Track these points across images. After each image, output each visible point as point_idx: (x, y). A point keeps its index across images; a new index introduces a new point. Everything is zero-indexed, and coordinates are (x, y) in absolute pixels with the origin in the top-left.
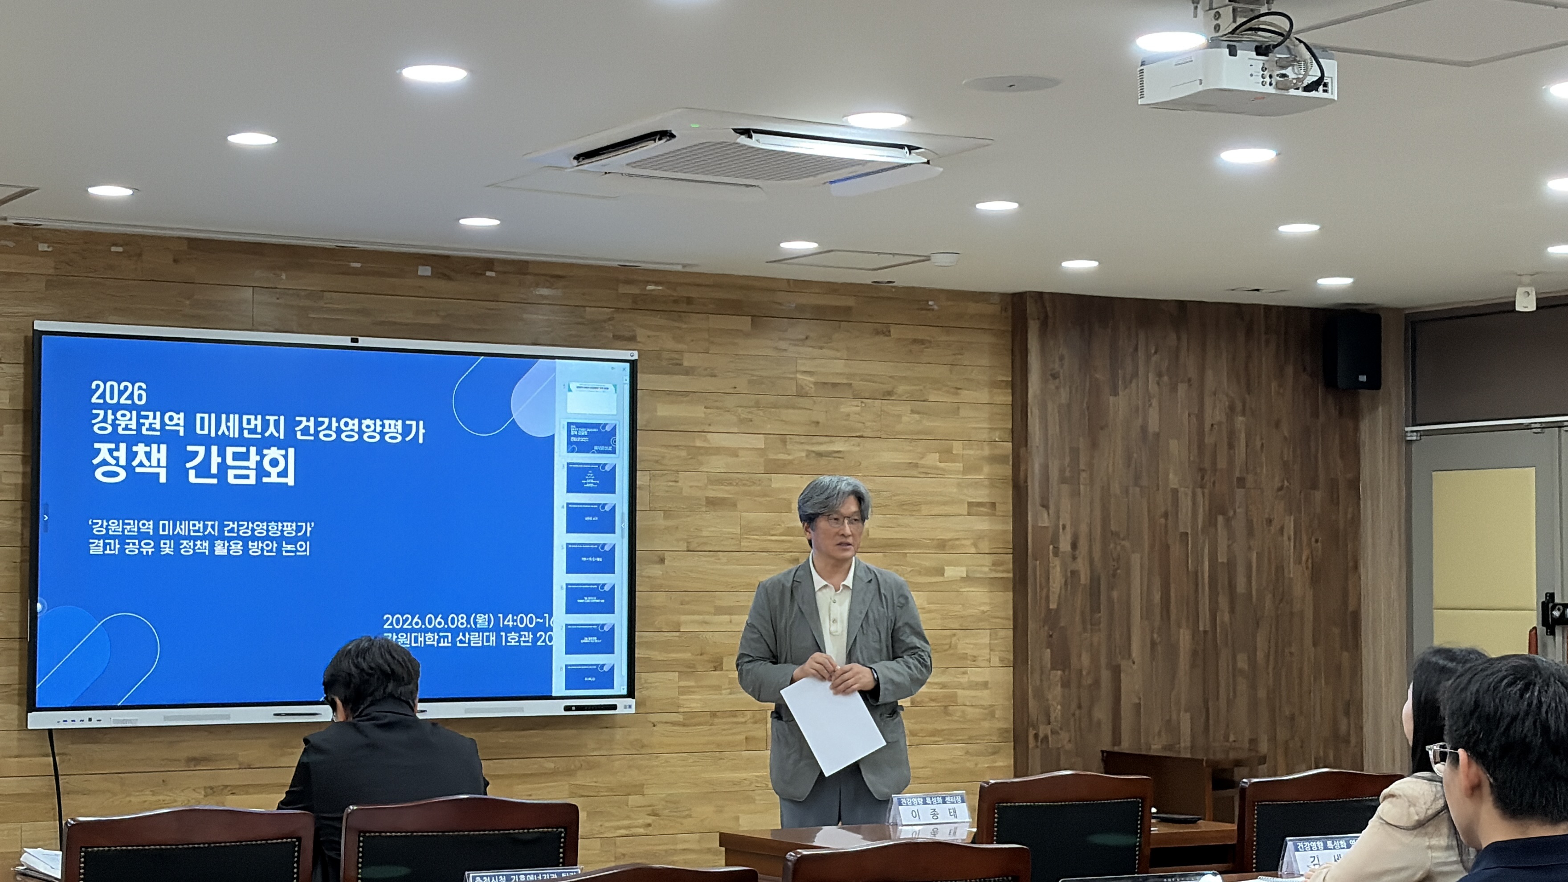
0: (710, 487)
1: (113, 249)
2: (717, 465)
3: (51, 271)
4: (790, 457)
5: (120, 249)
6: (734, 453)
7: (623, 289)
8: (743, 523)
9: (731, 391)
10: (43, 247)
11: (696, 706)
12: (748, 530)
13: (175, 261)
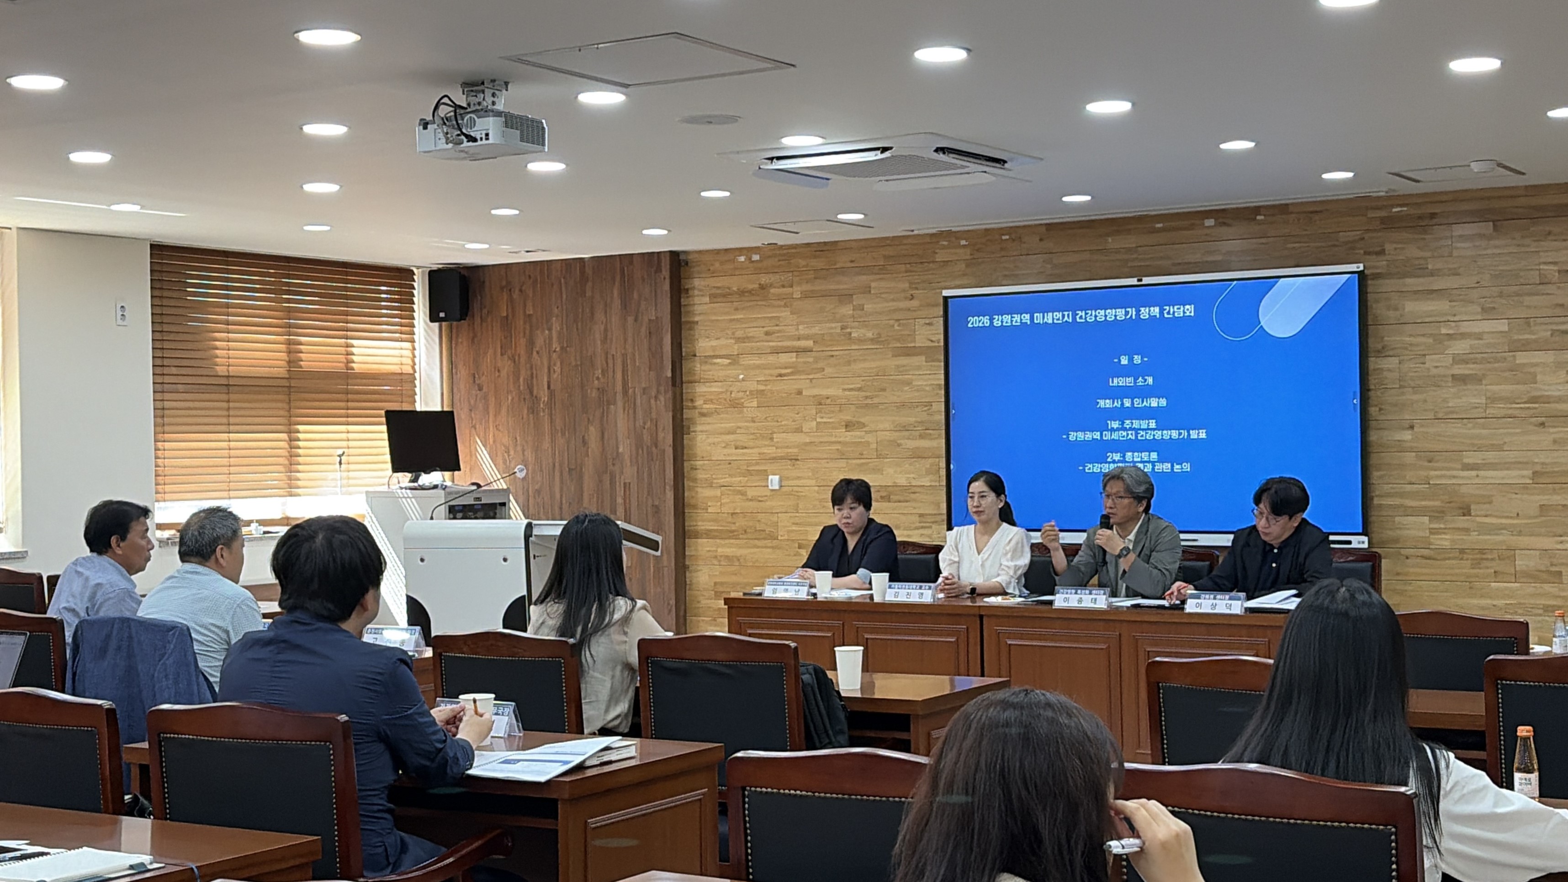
0: (1456, 366)
1: (1004, 237)
2: (1460, 347)
3: (968, 257)
4: (1533, 337)
5: (1007, 237)
6: (1479, 336)
7: (1371, 214)
8: (1489, 394)
9: (1477, 285)
10: (963, 242)
11: (1447, 544)
12: (1493, 399)
13: (1041, 240)
